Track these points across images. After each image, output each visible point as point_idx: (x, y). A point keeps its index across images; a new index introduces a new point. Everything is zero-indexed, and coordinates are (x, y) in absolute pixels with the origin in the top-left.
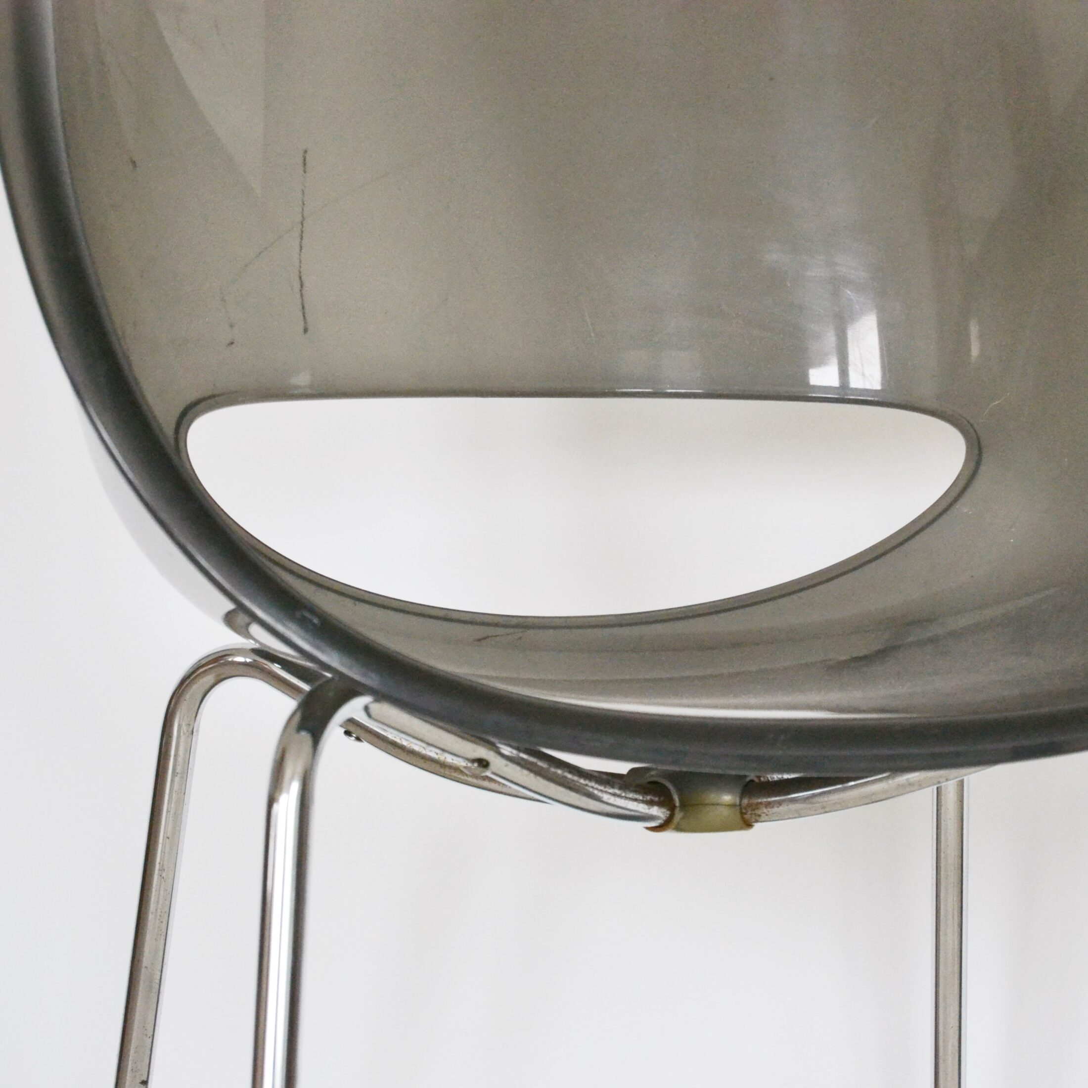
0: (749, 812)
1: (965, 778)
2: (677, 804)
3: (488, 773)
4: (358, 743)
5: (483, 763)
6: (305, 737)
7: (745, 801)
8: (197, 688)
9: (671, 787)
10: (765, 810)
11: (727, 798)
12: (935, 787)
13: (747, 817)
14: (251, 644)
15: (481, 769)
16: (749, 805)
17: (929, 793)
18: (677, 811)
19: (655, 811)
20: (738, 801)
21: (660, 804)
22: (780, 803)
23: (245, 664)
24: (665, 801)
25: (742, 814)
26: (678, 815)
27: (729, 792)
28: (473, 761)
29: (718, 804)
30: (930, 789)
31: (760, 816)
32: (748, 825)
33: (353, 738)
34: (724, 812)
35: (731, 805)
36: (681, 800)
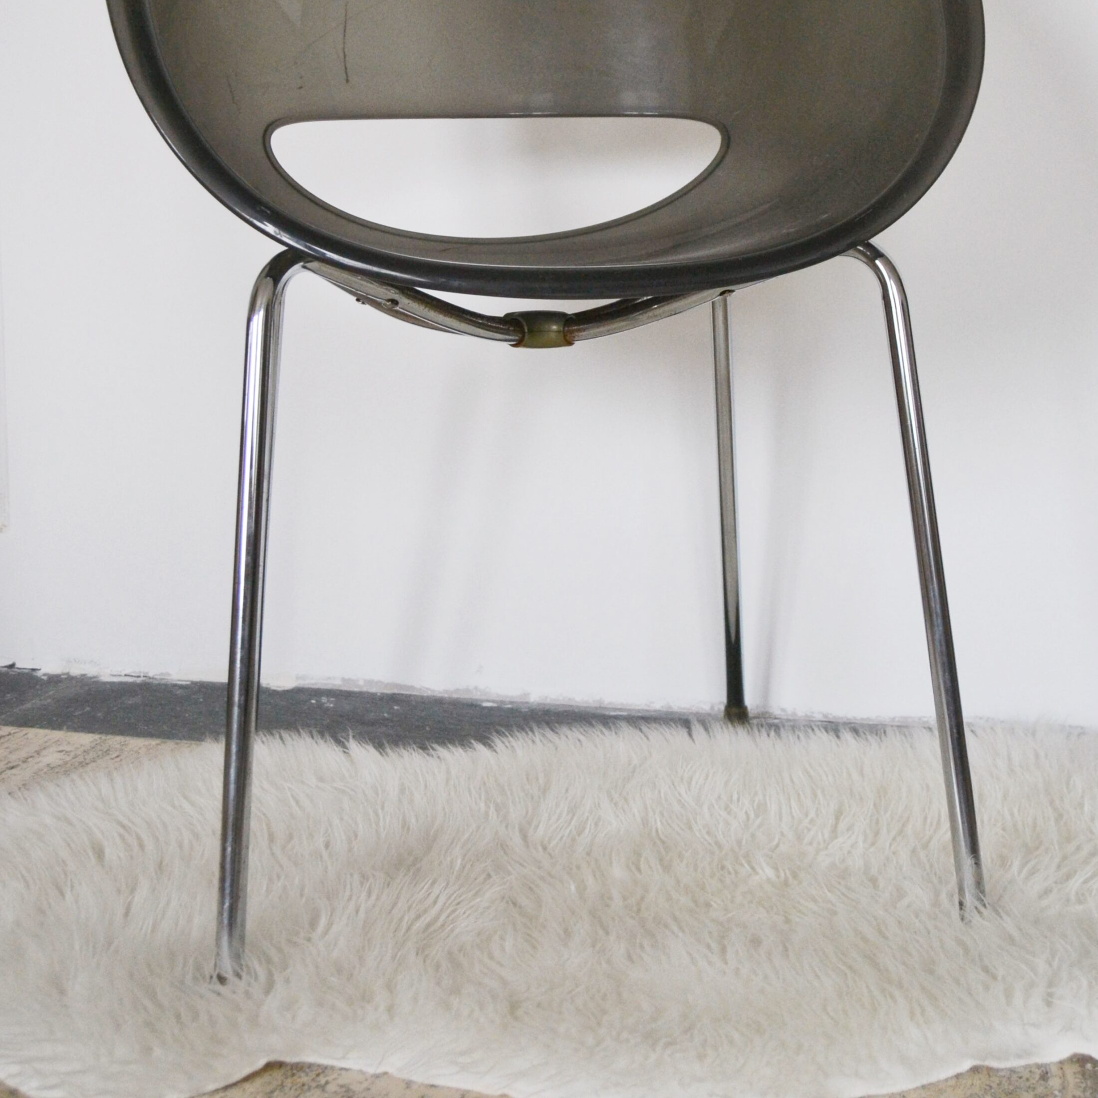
0: (569, 335)
2: (526, 331)
3: (397, 308)
4: (364, 306)
5: (395, 302)
6: (269, 280)
7: (566, 329)
9: (524, 323)
10: (577, 334)
11: (554, 327)
13: (568, 338)
15: (393, 305)
16: (568, 331)
18: (527, 334)
19: (515, 336)
20: (562, 329)
21: (517, 334)
22: (585, 329)
24: (518, 328)
25: (565, 336)
26: (526, 337)
27: (555, 325)
28: (389, 300)
29: (550, 331)
31: (574, 337)
32: (570, 343)
33: (361, 303)
34: (553, 335)
35: (559, 332)
36: (528, 329)
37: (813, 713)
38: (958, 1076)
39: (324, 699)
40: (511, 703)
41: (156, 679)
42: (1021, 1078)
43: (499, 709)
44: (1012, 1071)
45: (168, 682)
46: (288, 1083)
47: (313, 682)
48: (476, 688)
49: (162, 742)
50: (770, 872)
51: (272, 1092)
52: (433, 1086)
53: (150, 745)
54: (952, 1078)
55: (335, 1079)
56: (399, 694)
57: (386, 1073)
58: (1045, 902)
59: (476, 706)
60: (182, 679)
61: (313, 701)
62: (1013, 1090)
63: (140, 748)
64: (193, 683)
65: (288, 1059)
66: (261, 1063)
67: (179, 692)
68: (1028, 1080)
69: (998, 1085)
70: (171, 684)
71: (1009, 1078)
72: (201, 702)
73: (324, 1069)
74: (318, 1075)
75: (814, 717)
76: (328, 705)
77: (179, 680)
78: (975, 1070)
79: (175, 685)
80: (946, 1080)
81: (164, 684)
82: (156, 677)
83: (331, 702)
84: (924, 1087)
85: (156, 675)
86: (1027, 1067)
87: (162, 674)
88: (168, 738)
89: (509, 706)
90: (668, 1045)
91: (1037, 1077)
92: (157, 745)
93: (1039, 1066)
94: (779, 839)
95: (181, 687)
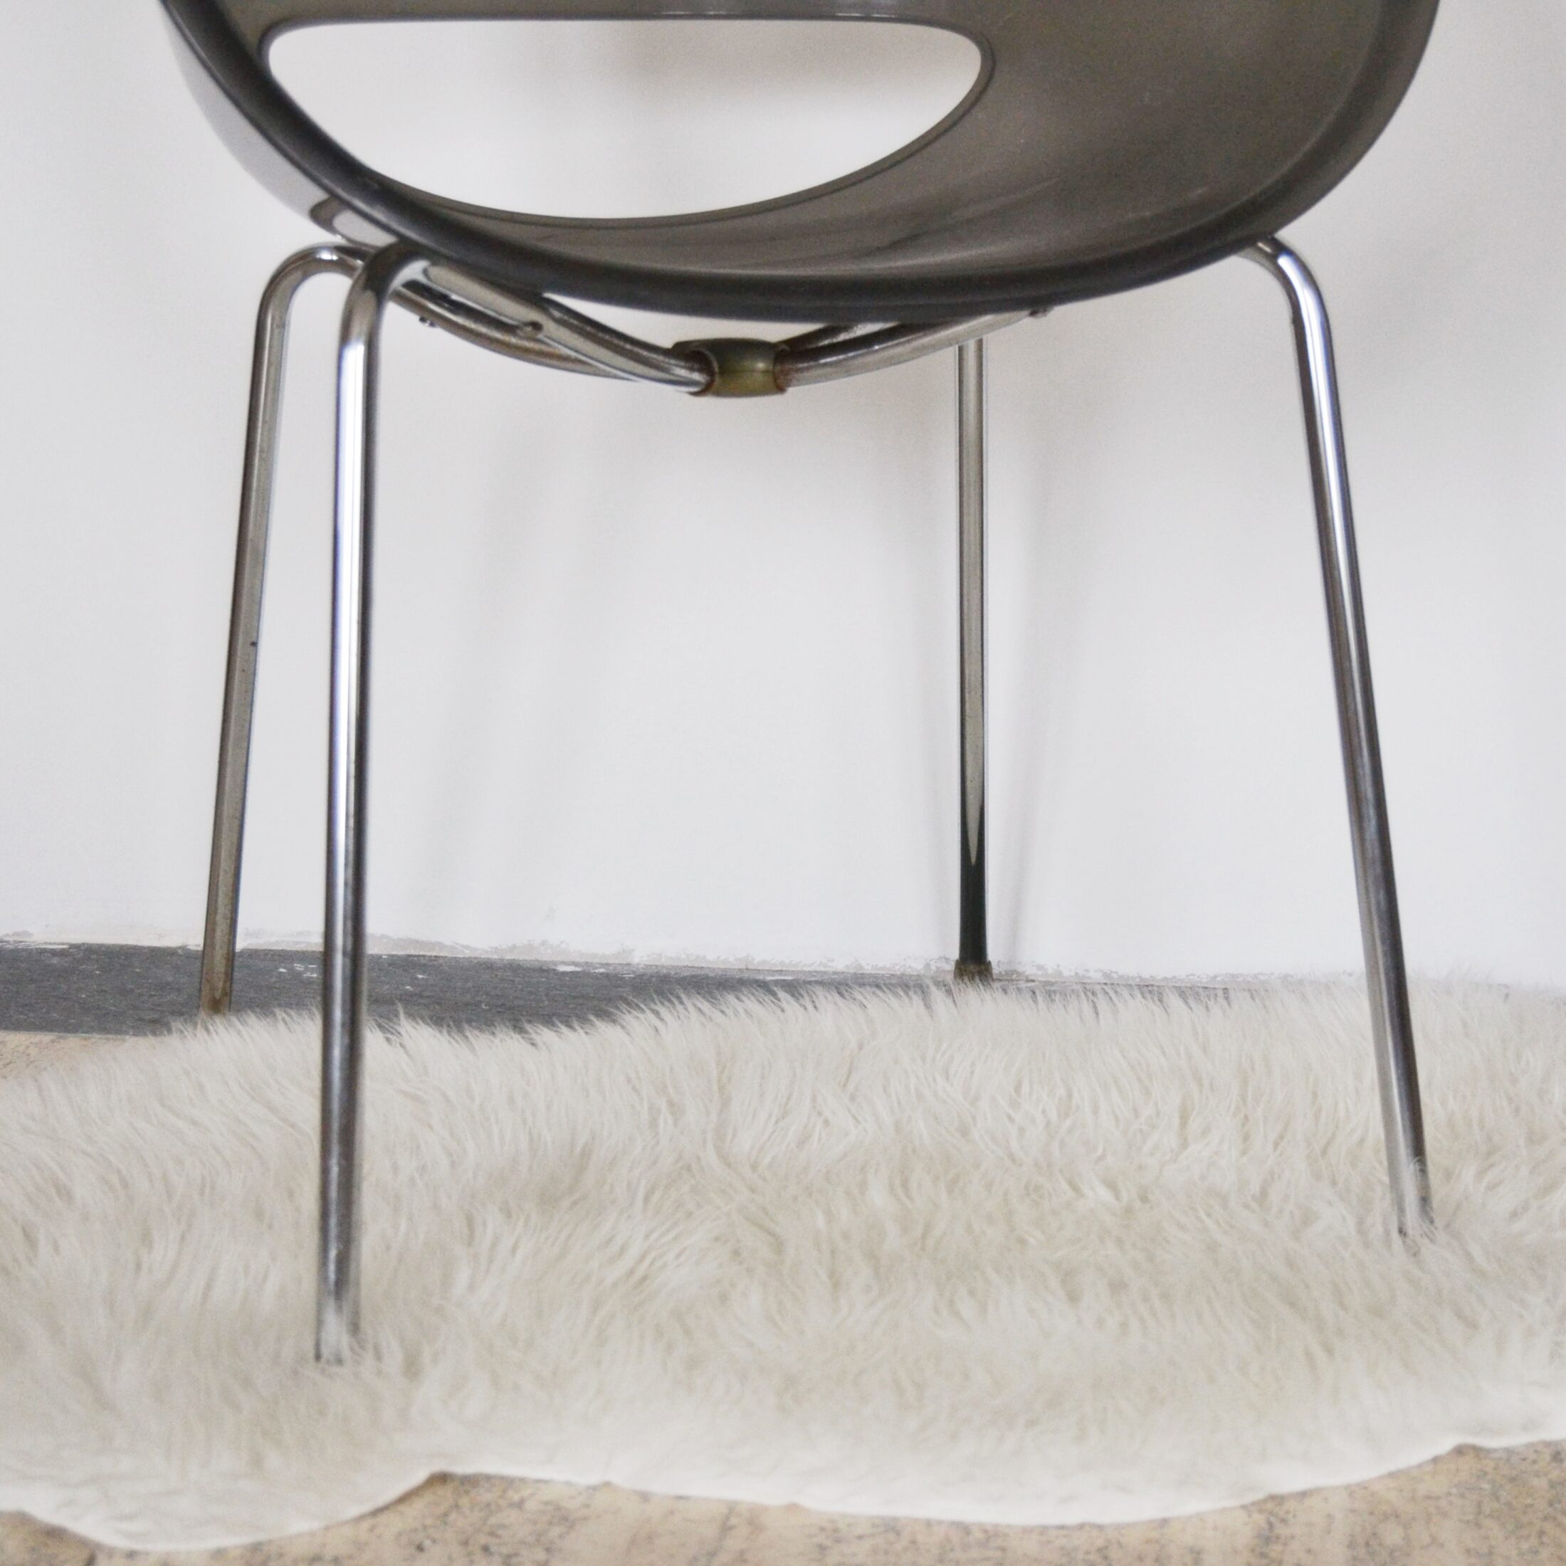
0: (782, 377)
1: (984, 337)
2: (717, 370)
3: (540, 336)
5: (536, 326)
7: (778, 368)
8: (285, 284)
9: (712, 358)
10: (796, 376)
11: (761, 365)
12: (957, 347)
13: (780, 382)
14: (338, 240)
16: (781, 372)
17: (950, 354)
18: (716, 375)
19: (696, 376)
20: (771, 368)
21: (700, 371)
22: (808, 369)
23: (331, 262)
24: (705, 367)
25: (775, 379)
26: (718, 380)
27: (761, 361)
29: (752, 371)
30: (951, 349)
31: (791, 380)
32: (780, 389)
33: (428, 324)
34: (759, 378)
35: (765, 372)
36: (720, 367)
37: (1087, 971)
38: (1436, 1460)
39: (299, 967)
40: (603, 965)
41: (8, 942)
42: (1524, 1459)
43: (585, 974)
44: (1509, 1452)
45: (29, 946)
46: (464, 1501)
47: (273, 939)
48: (544, 943)
49: (60, 1037)
50: (1105, 1194)
51: (446, 1515)
52: (680, 1498)
53: (41, 1042)
54: (1427, 1462)
55: (532, 1495)
56: (418, 956)
57: (607, 1484)
58: (1517, 1227)
59: (548, 971)
60: (52, 941)
61: (282, 970)
62: (1517, 1475)
63: (28, 1047)
64: (72, 946)
65: (460, 1469)
66: (420, 1476)
67: (55, 961)
68: (1534, 1462)
69: (1495, 1469)
70: (37, 949)
71: (1508, 1460)
72: (99, 975)
73: (508, 1482)
74: (505, 1491)
75: (1089, 978)
76: (308, 974)
77: (46, 943)
78: (1460, 1451)
79: (43, 951)
80: (1420, 1466)
81: (23, 950)
82: (6, 939)
83: (312, 971)
84: (1392, 1475)
85: (7, 935)
86: (1530, 1446)
87: (15, 934)
88: (67, 1030)
89: (602, 970)
90: (1031, 1424)
91: (1548, 1458)
92: (53, 1041)
93: (1547, 1444)
94: (1104, 1150)
95: (54, 953)
